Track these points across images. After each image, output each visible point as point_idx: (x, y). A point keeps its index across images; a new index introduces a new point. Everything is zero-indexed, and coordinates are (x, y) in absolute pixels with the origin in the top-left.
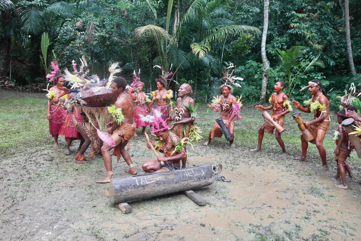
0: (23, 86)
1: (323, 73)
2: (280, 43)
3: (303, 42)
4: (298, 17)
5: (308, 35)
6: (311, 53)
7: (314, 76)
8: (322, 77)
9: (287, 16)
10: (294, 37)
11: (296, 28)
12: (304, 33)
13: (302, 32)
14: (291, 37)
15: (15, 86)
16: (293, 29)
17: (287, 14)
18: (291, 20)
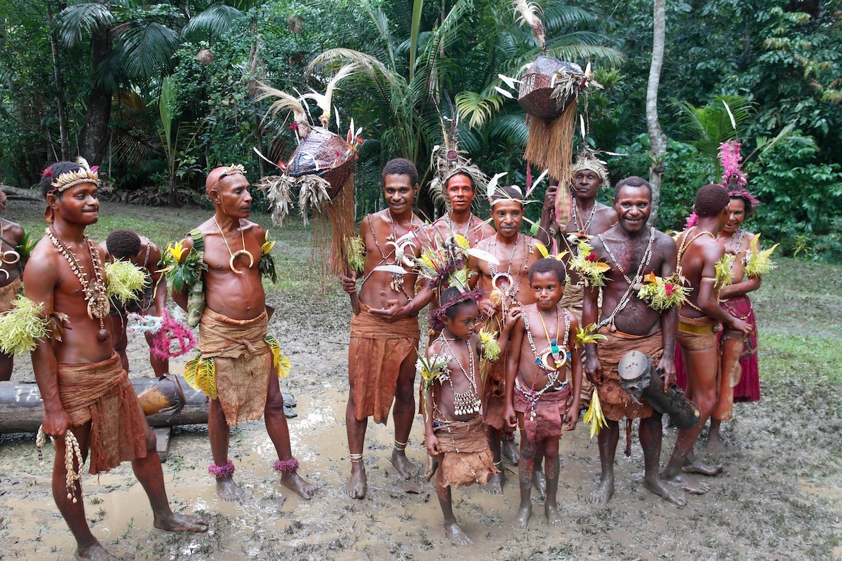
0: (129, 193)
1: (840, 163)
2: (737, 87)
3: (798, 84)
4: (787, 21)
5: (811, 66)
6: (817, 112)
7: (812, 173)
8: (835, 175)
9: (758, 20)
10: (773, 73)
11: (780, 49)
12: (799, 61)
13: (795, 60)
14: (767, 73)
15: (114, 192)
16: (771, 53)
17: (761, 14)
18: (770, 31)
